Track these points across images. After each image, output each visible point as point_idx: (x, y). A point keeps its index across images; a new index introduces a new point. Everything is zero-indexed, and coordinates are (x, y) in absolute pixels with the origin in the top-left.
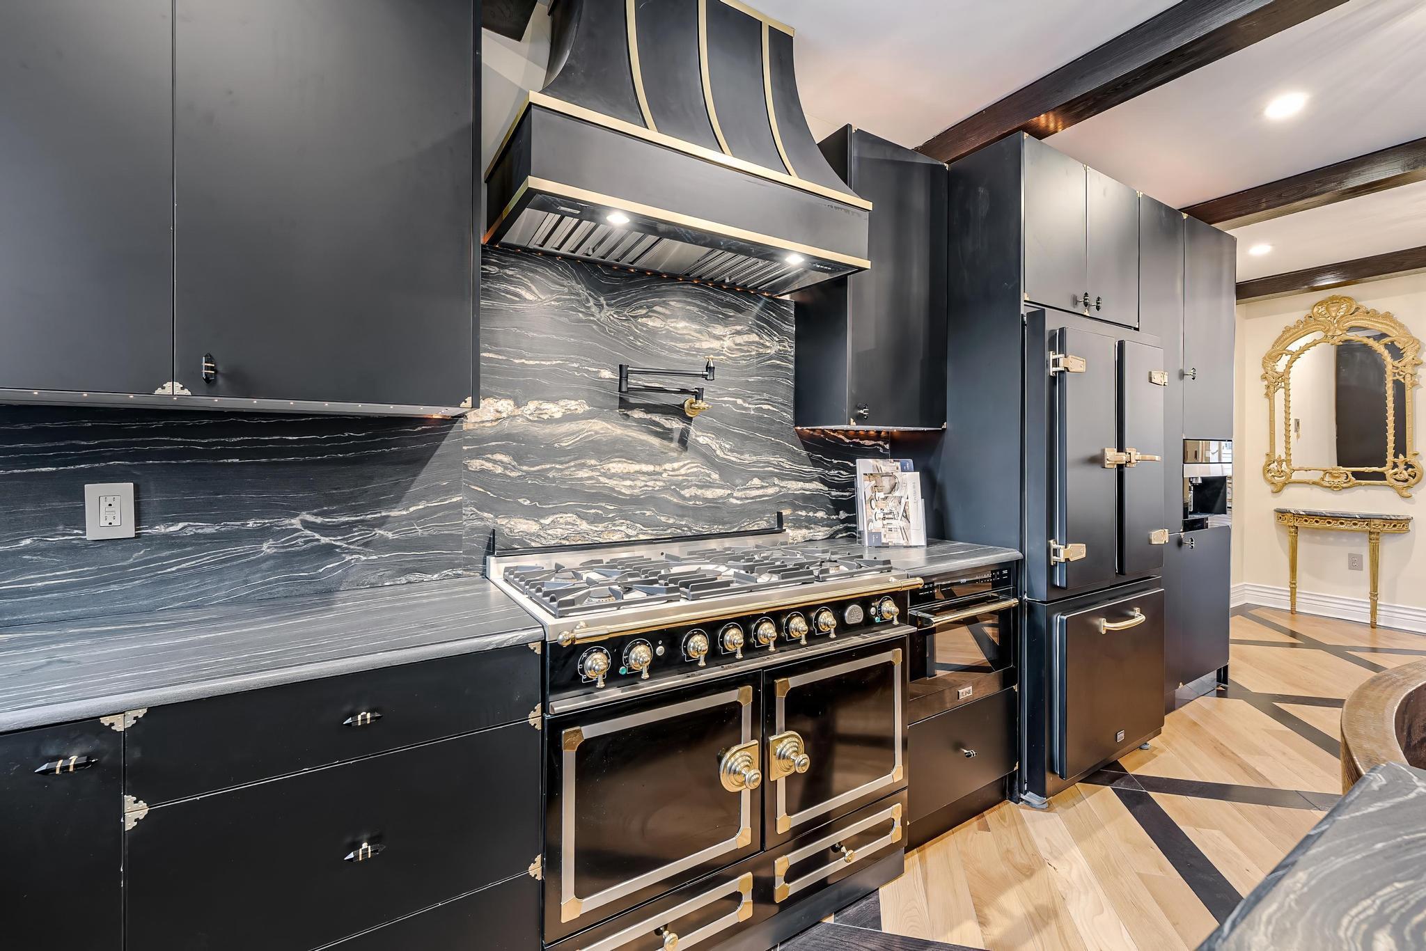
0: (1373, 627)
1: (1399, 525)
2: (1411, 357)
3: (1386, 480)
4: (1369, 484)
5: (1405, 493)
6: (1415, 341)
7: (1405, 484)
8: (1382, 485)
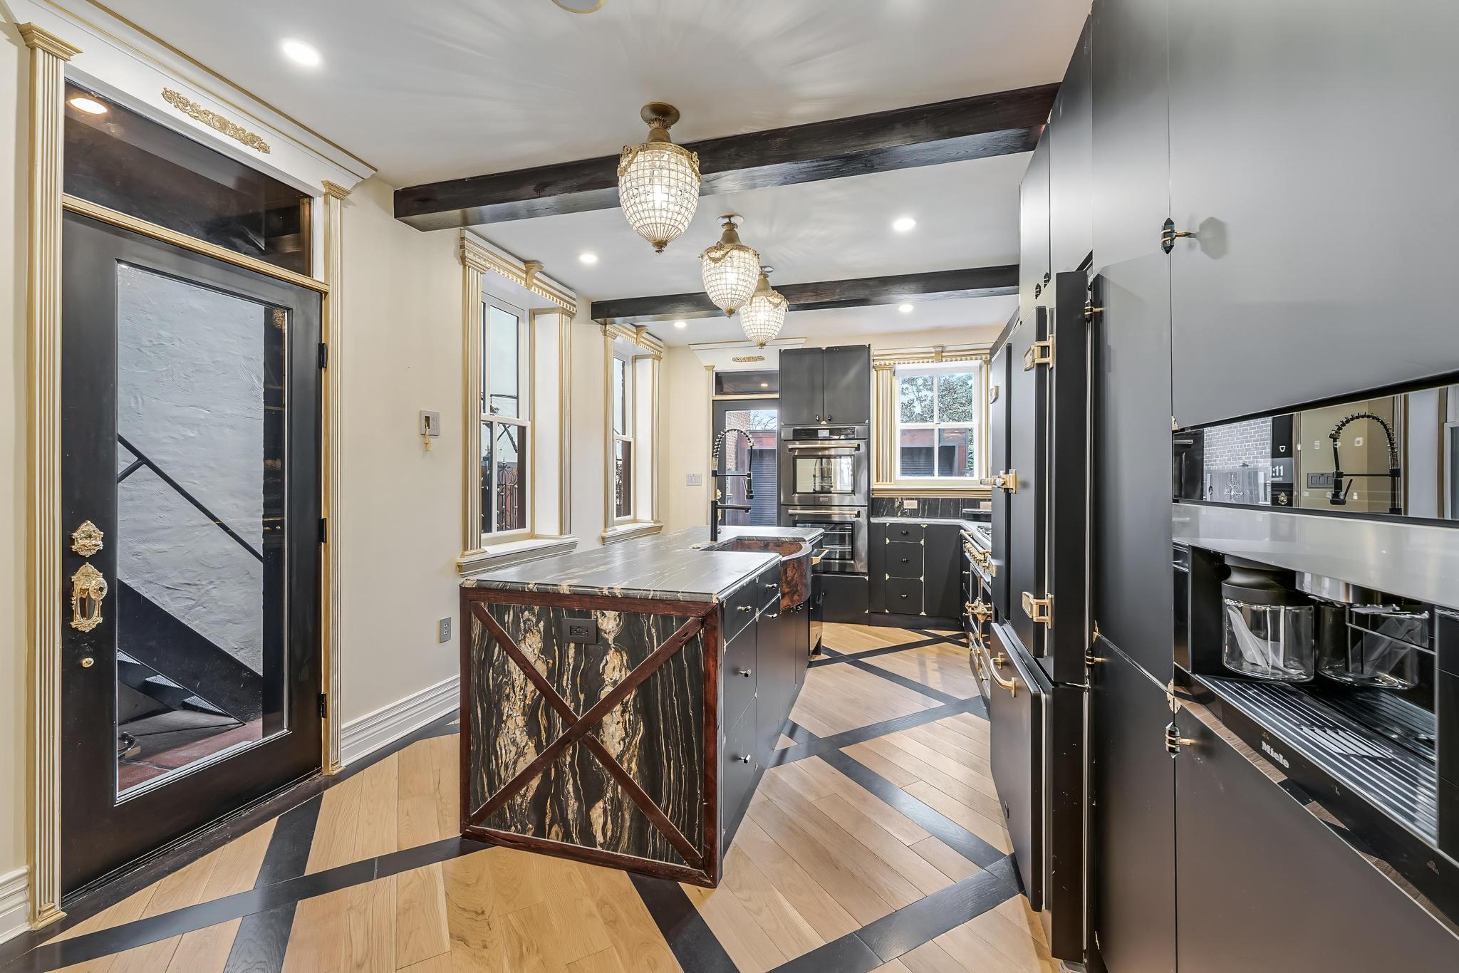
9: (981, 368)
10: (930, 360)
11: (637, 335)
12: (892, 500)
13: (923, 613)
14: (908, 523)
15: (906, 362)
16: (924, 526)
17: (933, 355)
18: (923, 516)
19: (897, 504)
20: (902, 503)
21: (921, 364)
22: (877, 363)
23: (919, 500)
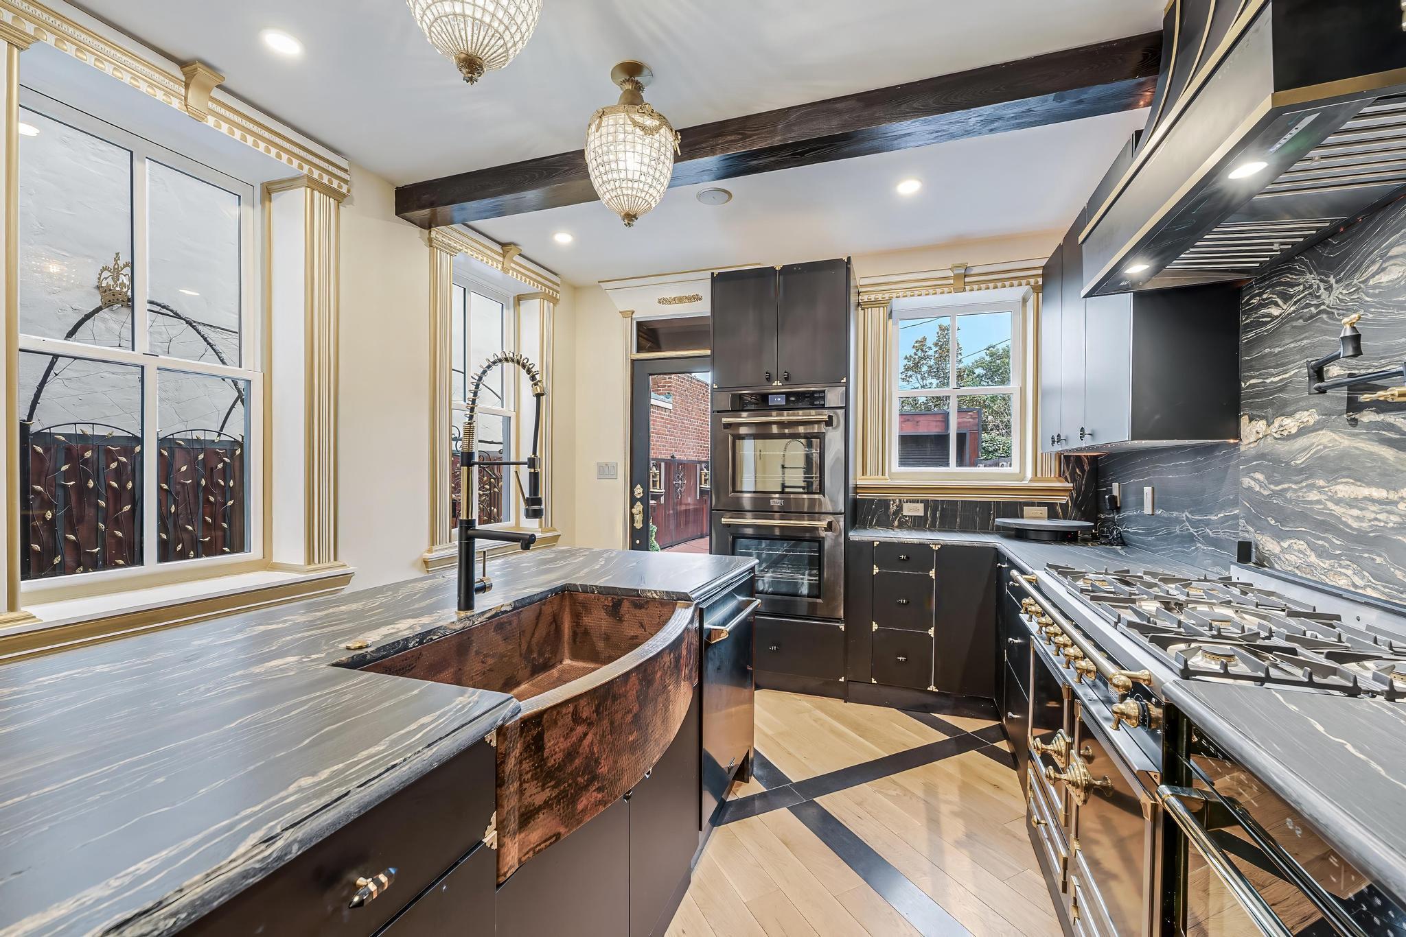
9: (1025, 301)
10: (946, 290)
11: (504, 257)
12: (885, 503)
13: (932, 688)
14: (910, 541)
15: (909, 293)
16: (936, 548)
17: (951, 281)
18: (932, 528)
19: (893, 508)
20: (900, 508)
21: (931, 297)
22: (865, 298)
23: (926, 503)
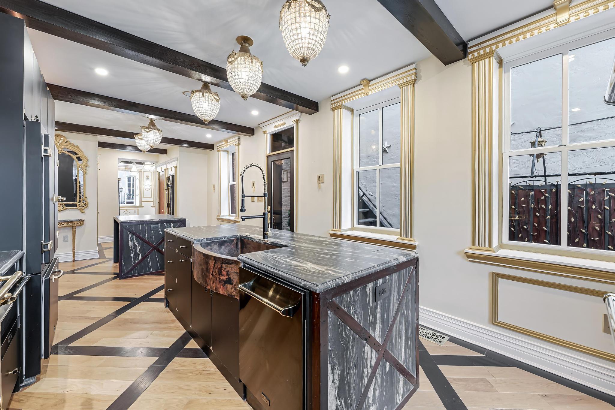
0: (73, 262)
1: (81, 222)
2: (85, 163)
3: (77, 207)
4: (71, 209)
5: (83, 211)
6: (86, 158)
7: (83, 208)
8: (75, 209)
